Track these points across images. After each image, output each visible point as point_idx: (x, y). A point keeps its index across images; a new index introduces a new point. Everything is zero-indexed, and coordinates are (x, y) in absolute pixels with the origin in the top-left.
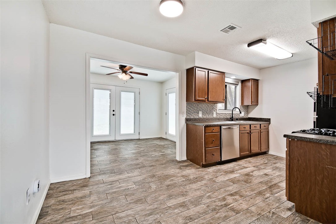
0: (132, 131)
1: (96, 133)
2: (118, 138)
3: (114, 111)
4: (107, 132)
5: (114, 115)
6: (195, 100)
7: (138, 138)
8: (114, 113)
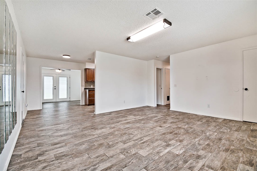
0: (66, 97)
1: (45, 98)
2: (57, 101)
3: (55, 87)
4: (52, 98)
5: (55, 89)
6: (86, 81)
7: (69, 100)
8: (55, 88)
